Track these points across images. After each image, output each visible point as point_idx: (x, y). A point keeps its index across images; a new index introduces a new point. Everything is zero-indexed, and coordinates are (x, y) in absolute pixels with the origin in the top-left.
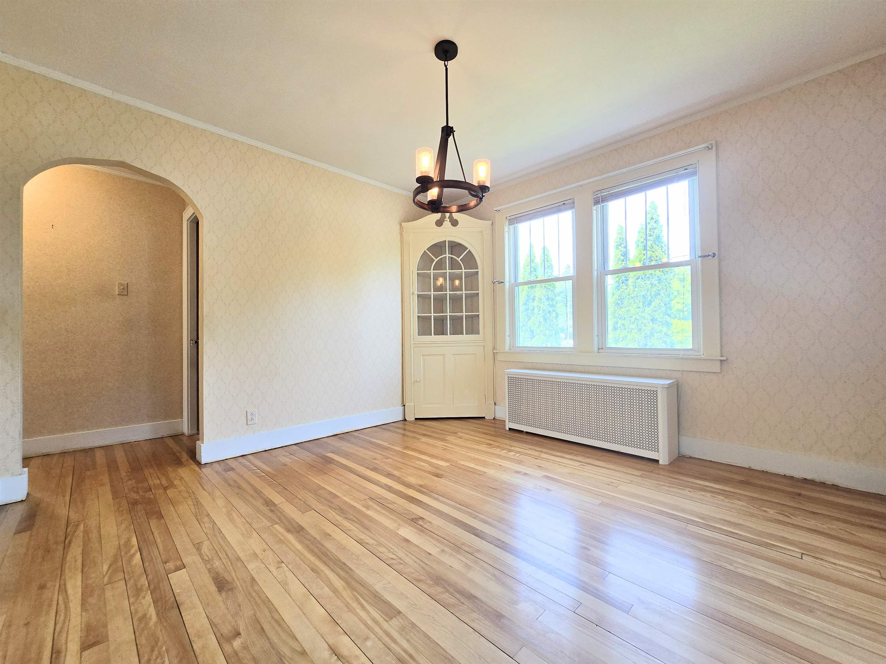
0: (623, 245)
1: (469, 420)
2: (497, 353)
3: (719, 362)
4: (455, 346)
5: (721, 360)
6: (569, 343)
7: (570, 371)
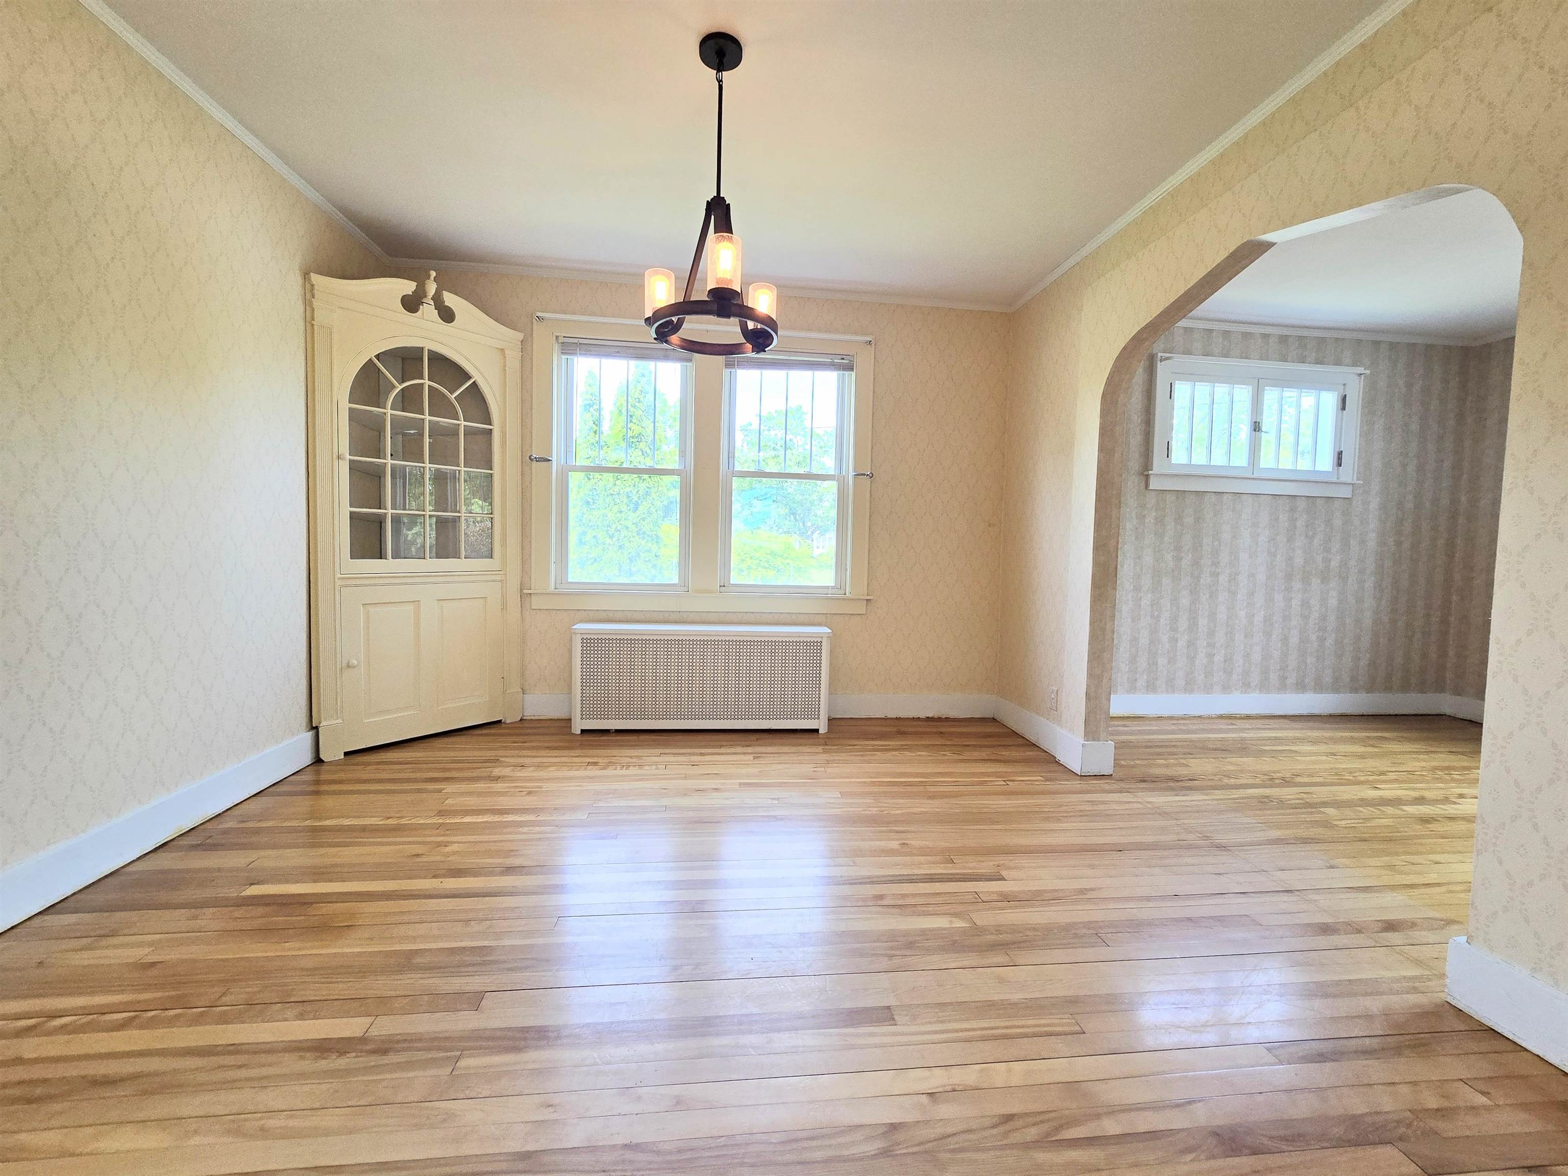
0: (595, 407)
1: (471, 732)
2: (530, 594)
3: (865, 602)
4: (444, 583)
5: (867, 600)
6: (671, 576)
7: (676, 622)
